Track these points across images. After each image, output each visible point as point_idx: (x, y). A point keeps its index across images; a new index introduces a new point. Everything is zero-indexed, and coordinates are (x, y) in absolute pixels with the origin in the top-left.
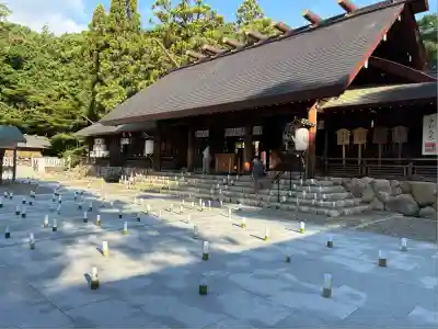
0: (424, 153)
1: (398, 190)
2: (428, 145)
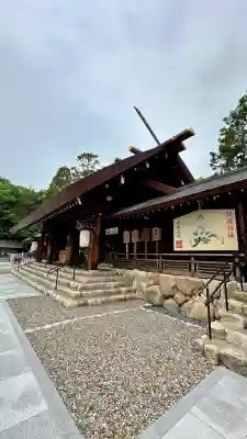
0: (175, 249)
1: (151, 282)
2: (177, 242)
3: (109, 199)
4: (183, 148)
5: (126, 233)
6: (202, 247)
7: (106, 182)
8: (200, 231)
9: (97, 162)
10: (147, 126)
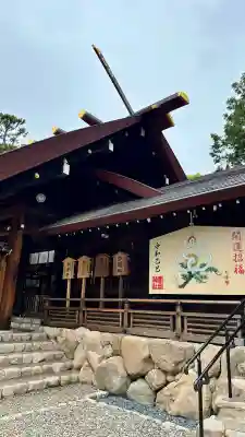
0: (151, 292)
1: (109, 351)
2: (155, 280)
3: (41, 198)
4: (169, 124)
5: (68, 262)
6: (194, 288)
7: (36, 169)
8: (192, 260)
9: (22, 131)
10: (113, 80)
